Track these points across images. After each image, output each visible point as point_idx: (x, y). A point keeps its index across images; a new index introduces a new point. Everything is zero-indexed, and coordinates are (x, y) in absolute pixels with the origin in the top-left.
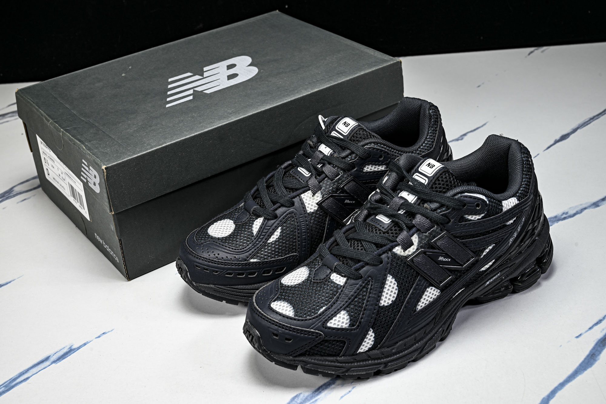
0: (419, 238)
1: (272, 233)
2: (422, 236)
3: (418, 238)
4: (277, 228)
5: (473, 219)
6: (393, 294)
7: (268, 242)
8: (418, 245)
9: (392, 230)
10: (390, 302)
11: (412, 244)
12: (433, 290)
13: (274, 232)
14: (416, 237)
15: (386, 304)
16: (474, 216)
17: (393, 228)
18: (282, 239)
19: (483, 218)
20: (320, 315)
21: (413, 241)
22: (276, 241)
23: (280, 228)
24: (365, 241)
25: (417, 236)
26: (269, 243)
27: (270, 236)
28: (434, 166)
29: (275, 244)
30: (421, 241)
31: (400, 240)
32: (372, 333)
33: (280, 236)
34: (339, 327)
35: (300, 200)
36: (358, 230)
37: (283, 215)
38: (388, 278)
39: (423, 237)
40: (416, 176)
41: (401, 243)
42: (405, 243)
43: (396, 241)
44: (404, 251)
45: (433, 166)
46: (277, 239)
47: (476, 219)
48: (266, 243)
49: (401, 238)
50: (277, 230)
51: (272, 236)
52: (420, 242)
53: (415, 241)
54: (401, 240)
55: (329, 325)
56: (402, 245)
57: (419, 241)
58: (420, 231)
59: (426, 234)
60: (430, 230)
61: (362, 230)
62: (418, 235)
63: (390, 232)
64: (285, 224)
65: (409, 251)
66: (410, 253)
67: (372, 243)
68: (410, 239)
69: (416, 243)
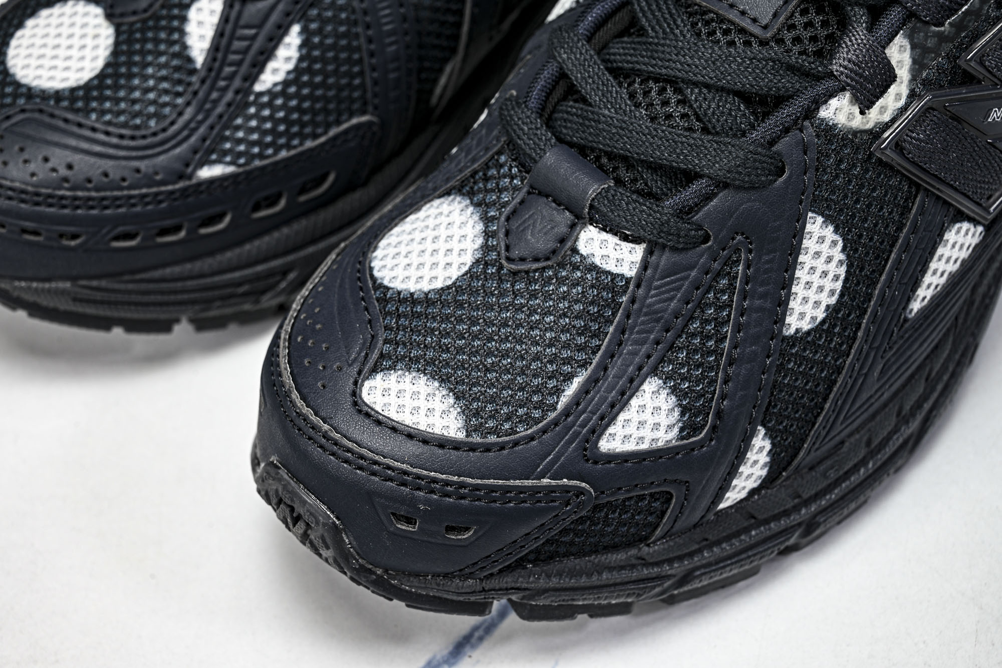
0: (913, 47)
1: (267, 54)
2: (926, 37)
3: (909, 47)
4: (282, 30)
6: (828, 285)
7: (258, 87)
8: (913, 79)
9: (793, 27)
10: (821, 315)
11: (890, 77)
12: (963, 232)
13: (276, 47)
14: (901, 46)
15: (806, 326)
17: (799, 19)
18: (309, 70)
20: (566, 413)
21: (894, 63)
22: (286, 83)
23: (296, 29)
24: (696, 84)
25: (906, 43)
26: (260, 94)
27: (259, 66)
29: (283, 93)
30: (924, 58)
31: (845, 68)
32: (763, 439)
33: (301, 59)
34: (644, 446)
36: (653, 29)
38: (809, 227)
39: (930, 43)
41: (852, 79)
42: (866, 79)
43: (831, 74)
44: (862, 113)
46: (289, 73)
48: (249, 91)
49: (849, 61)
50: (287, 40)
51: (271, 65)
52: (918, 65)
53: (899, 62)
54: (851, 70)
55: (606, 445)
56: (853, 88)
57: (914, 61)
58: (918, 18)
59: (942, 29)
60: (956, 11)
61: (672, 29)
62: (910, 37)
63: (788, 36)
64: (314, 12)
65: (883, 109)
66: (887, 118)
67: (729, 92)
68: (883, 59)
69: (903, 73)
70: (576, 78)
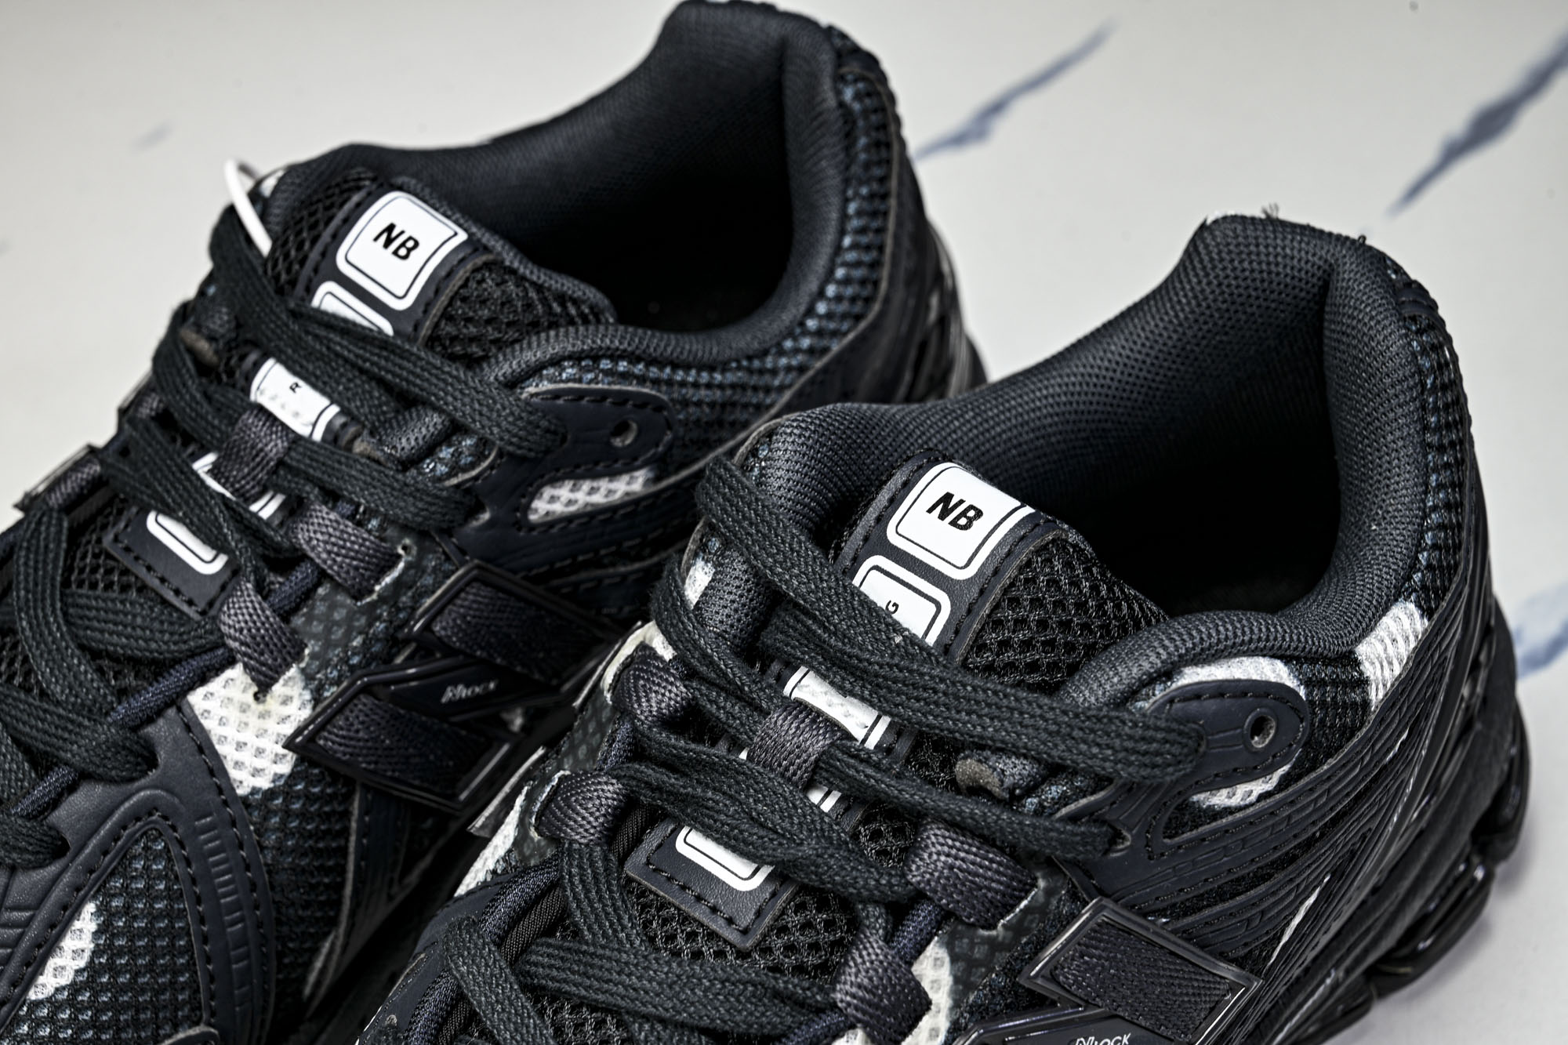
0: (954, 959)
1: (48, 946)
2: (972, 945)
3: (947, 959)
4: (69, 912)
5: (1235, 801)
7: (33, 995)
8: (956, 1005)
9: (783, 930)
11: (922, 1005)
13: (60, 936)
14: (936, 959)
16: (1241, 789)
17: (794, 919)
18: (111, 968)
19: (1283, 784)
21: (926, 985)
22: (75, 988)
23: (90, 908)
24: (646, 1018)
25: (943, 954)
26: (38, 1004)
27: (35, 964)
28: (979, 514)
29: (71, 1002)
30: (970, 974)
31: (854, 996)
33: (95, 953)
35: (188, 728)
36: (590, 929)
37: (96, 831)
39: (979, 953)
40: (874, 572)
41: (864, 1013)
42: (884, 1010)
43: (833, 1006)
45: (971, 513)
46: (78, 972)
47: (1253, 798)
48: (20, 1000)
49: (860, 986)
50: (77, 925)
51: (52, 963)
52: (962, 984)
53: (933, 982)
54: (862, 1000)
56: (867, 1023)
57: (957, 980)
58: (959, 919)
59: (994, 933)
60: (1013, 907)
61: (615, 931)
62: (950, 946)
63: (778, 943)
64: (118, 883)
67: (693, 1029)
68: (908, 981)
69: (941, 997)
70: (479, 1002)
